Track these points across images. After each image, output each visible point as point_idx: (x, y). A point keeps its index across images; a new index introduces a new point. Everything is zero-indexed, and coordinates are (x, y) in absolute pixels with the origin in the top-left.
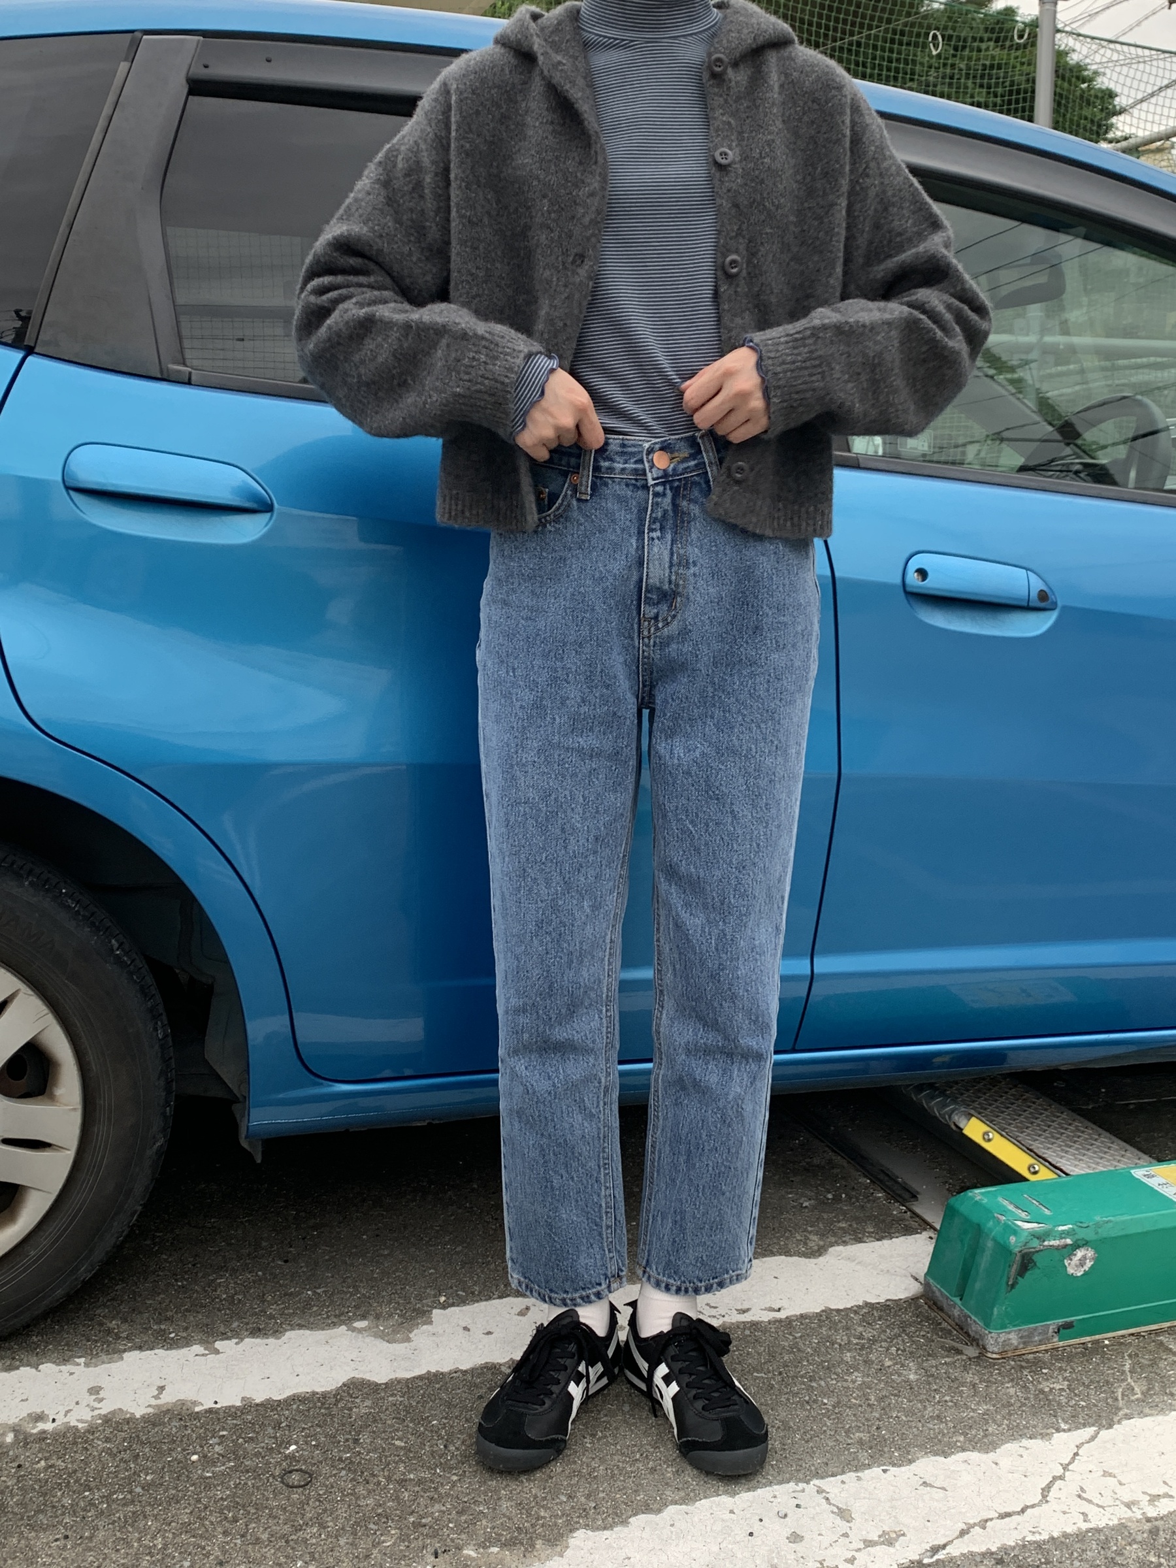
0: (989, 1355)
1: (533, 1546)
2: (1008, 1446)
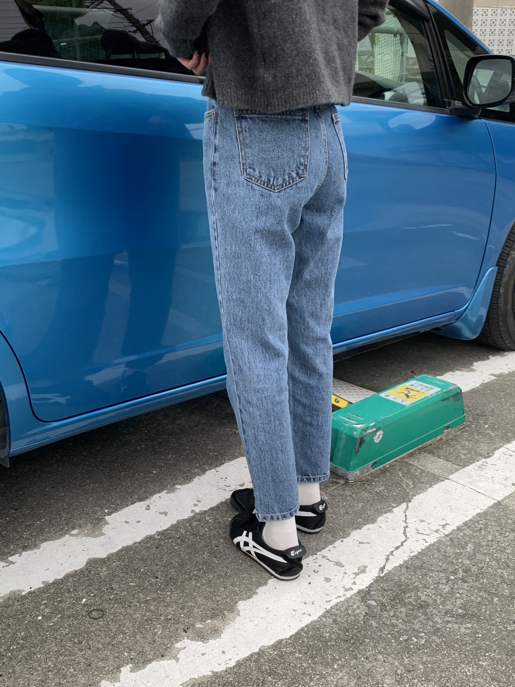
0: (350, 482)
1: (224, 614)
2: (380, 519)
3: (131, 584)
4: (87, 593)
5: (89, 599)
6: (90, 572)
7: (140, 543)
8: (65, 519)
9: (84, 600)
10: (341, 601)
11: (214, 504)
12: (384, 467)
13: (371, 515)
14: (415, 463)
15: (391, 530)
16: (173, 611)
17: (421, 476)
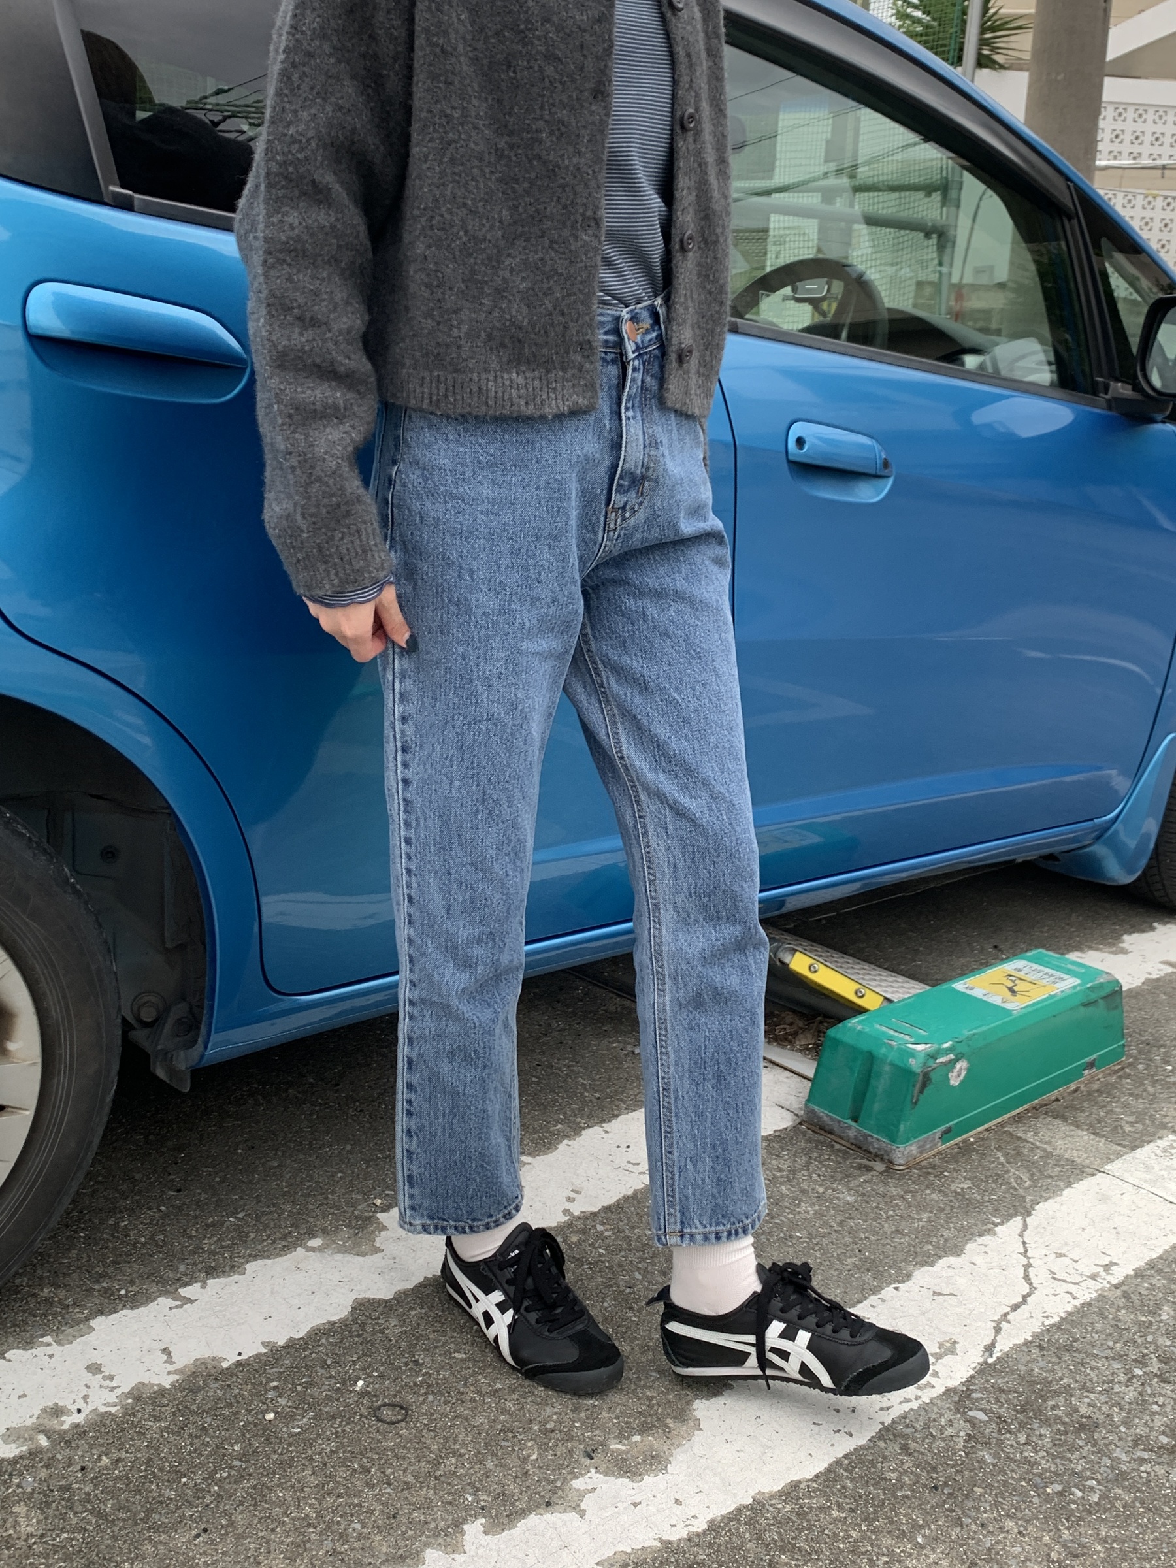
0: (897, 1167)
1: (667, 1426)
2: (970, 1247)
4: (363, 1369)
5: (371, 1383)
6: (363, 1326)
8: (289, 1216)
9: (360, 1383)
10: (912, 1410)
11: (610, 1199)
12: (964, 1141)
13: (950, 1238)
14: (1030, 1136)
15: (997, 1271)
16: (556, 1413)
17: (1046, 1164)
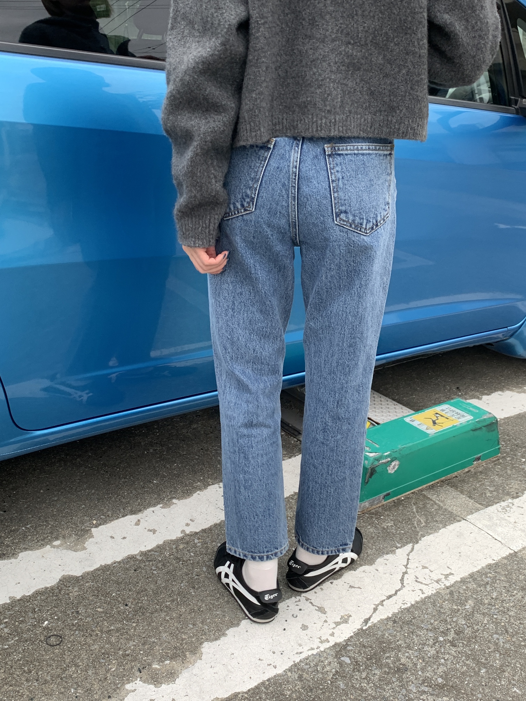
1: (185, 656)
2: (380, 560)
3: (99, 610)
4: (51, 615)
5: (51, 623)
6: (60, 591)
7: (119, 563)
8: (51, 528)
9: (46, 622)
10: (313, 654)
11: (206, 526)
12: (398, 499)
13: (371, 555)
14: (434, 498)
15: (388, 575)
16: (133, 645)
17: (437, 513)
